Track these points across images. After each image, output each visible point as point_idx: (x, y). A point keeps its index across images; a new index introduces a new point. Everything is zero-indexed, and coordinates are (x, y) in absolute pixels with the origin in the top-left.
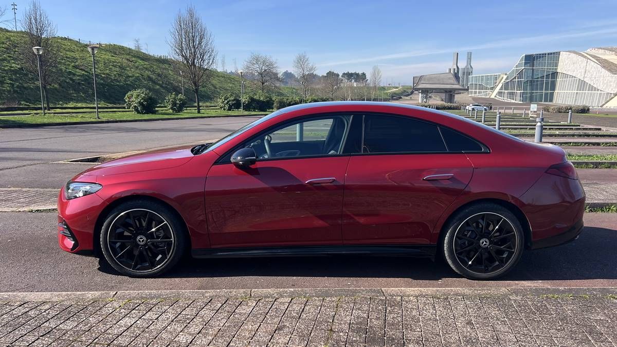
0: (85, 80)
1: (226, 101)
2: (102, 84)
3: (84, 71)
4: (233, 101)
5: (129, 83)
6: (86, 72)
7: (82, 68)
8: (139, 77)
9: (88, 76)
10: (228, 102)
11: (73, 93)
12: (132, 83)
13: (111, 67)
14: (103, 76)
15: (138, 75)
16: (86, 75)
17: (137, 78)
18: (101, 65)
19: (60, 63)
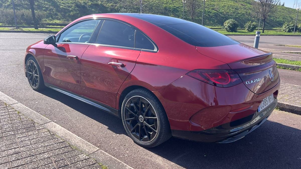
0: (216, 15)
1: (288, 27)
2: (223, 17)
3: (216, 11)
4: (292, 26)
5: (237, 16)
6: (217, 11)
7: (216, 9)
8: (244, 13)
9: (217, 14)
10: (289, 27)
11: (207, 21)
12: (239, 16)
13: (230, 8)
14: (225, 13)
15: (244, 12)
16: (216, 13)
17: (243, 14)
18: (226, 8)
19: (206, 7)
